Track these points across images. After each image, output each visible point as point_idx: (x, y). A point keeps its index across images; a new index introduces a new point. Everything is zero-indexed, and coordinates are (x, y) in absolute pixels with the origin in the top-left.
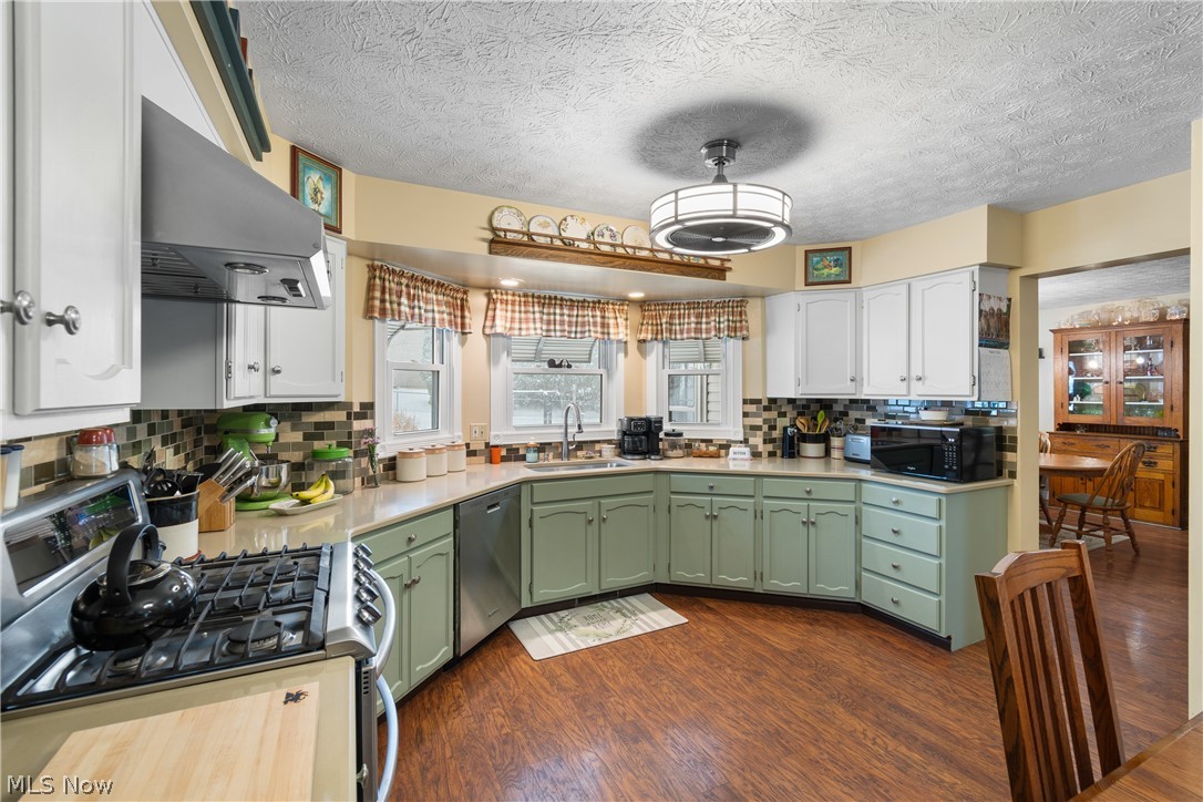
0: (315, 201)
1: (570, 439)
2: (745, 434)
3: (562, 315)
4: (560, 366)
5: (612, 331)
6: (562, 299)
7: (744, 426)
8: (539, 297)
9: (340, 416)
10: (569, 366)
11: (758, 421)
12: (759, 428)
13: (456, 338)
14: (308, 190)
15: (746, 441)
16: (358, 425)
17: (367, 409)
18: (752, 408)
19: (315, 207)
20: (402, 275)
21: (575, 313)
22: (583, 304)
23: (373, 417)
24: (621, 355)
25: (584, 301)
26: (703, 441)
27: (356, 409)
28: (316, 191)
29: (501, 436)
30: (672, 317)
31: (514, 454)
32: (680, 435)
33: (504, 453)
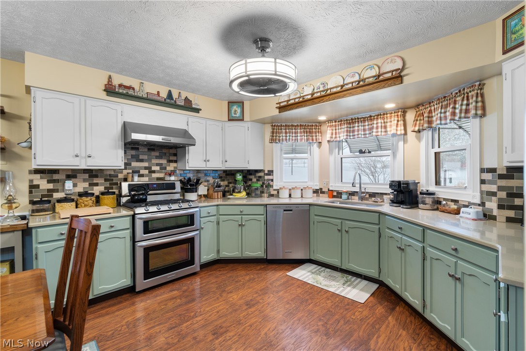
0: (235, 114)
1: (363, 190)
2: (482, 198)
3: (358, 126)
4: (364, 152)
5: (388, 129)
6: (358, 118)
7: (482, 192)
8: (347, 120)
9: (261, 174)
10: (369, 152)
11: (494, 188)
12: (494, 194)
13: (315, 145)
14: (233, 111)
15: (483, 204)
16: (266, 177)
17: (270, 173)
18: (488, 176)
19: (235, 115)
20: (281, 126)
21: (367, 124)
22: (370, 118)
23: (273, 175)
24: (401, 143)
25: (371, 116)
26: (452, 201)
27: (266, 172)
28: (235, 111)
29: (335, 186)
30: (430, 112)
31: (339, 194)
32: (433, 194)
33: (335, 194)
